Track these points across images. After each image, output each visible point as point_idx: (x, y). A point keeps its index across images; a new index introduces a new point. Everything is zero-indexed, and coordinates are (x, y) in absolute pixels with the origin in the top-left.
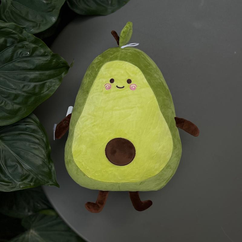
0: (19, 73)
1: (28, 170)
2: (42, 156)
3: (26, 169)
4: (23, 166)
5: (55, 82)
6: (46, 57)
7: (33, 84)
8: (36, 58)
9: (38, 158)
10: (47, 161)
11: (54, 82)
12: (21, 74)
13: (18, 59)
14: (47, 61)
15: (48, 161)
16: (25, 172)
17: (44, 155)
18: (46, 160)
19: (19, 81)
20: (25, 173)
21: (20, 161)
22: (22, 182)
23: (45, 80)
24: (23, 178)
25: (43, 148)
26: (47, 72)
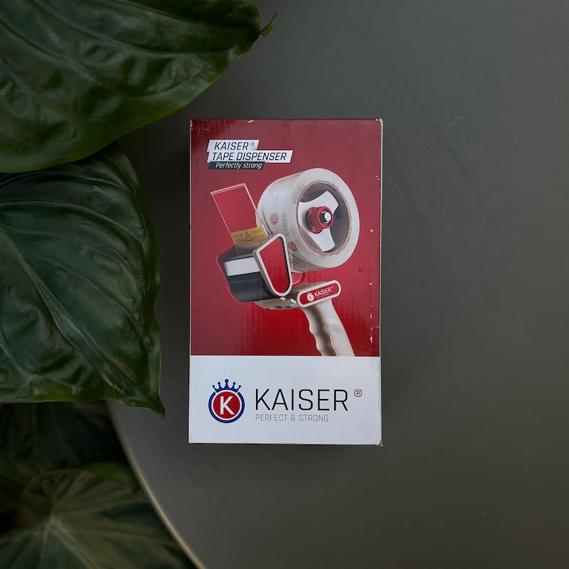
1: (71, 338)
2: (127, 301)
3: (65, 335)
4: (55, 321)
9: (112, 302)
10: (140, 320)
15: (142, 321)
16: (59, 344)
17: (133, 298)
18: (136, 316)
20: (57, 347)
21: (50, 302)
22: (41, 377)
24: (51, 361)
25: (134, 272)
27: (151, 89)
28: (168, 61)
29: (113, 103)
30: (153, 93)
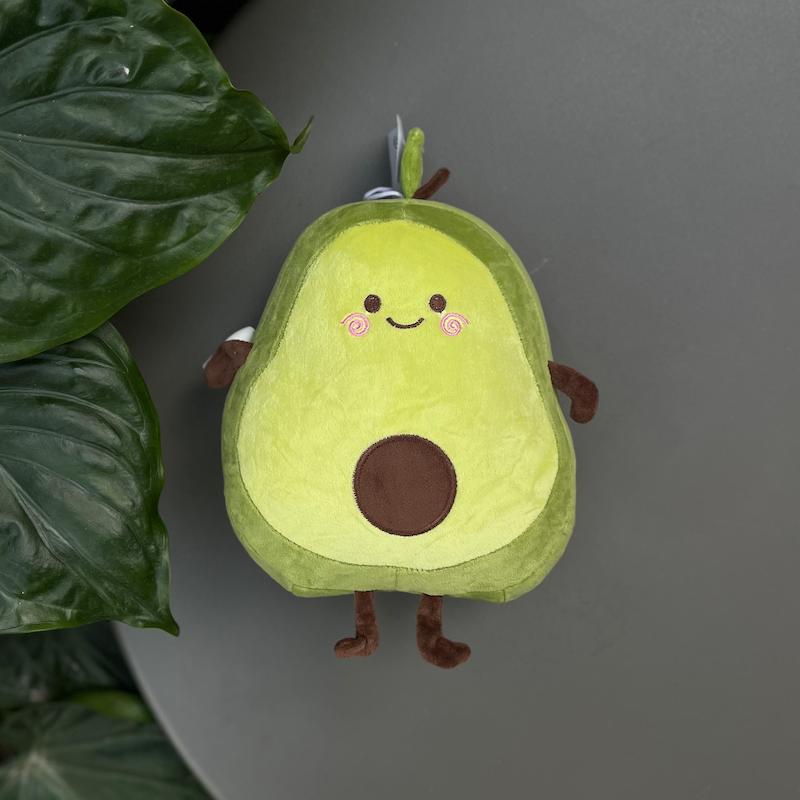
0: (73, 150)
2: (125, 503)
3: (53, 550)
4: (41, 535)
5: (222, 210)
6: (201, 99)
7: (125, 207)
8: (155, 97)
10: (142, 524)
11: (215, 210)
12: (82, 157)
13: (78, 88)
14: (201, 114)
16: (47, 562)
17: (132, 500)
18: (138, 522)
19: (71, 187)
20: (46, 566)
21: (32, 512)
22: (30, 603)
23: (179, 196)
24: (37, 584)
25: (133, 469)
26: (194, 164)
28: (179, 208)
30: (165, 248)
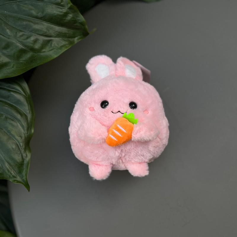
2: (18, 138)
6: (61, 8)
15: (24, 147)
17: (21, 137)
18: (21, 144)
27: (44, 50)
28: (51, 40)
29: (28, 55)
30: (44, 52)
